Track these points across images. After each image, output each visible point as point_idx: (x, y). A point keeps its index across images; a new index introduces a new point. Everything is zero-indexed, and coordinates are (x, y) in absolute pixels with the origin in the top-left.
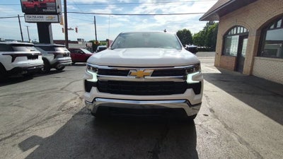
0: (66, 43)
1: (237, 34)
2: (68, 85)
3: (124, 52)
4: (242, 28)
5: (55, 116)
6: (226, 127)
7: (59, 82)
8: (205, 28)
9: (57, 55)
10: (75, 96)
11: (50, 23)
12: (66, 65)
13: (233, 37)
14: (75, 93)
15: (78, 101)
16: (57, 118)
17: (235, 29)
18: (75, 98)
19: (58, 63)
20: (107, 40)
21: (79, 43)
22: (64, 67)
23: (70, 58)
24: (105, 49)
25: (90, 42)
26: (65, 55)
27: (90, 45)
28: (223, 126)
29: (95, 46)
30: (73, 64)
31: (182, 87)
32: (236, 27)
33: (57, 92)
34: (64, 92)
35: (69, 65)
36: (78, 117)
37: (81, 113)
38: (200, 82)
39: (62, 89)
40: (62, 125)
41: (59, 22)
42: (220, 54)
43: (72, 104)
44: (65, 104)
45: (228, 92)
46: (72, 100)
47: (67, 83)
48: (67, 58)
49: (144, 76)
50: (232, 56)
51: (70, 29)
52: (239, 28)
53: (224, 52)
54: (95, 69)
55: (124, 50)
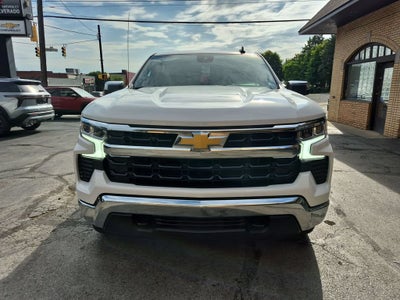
0: (42, 76)
1: (371, 59)
2: (46, 160)
3: (161, 95)
4: (382, 48)
5: (15, 230)
6: (376, 249)
7: (27, 154)
8: (306, 49)
9: (23, 100)
10: (59, 183)
11: (9, 36)
12: (43, 120)
13: (363, 65)
14: (60, 177)
15: (65, 195)
16: (19, 234)
17: (368, 50)
18: (60, 189)
19: (25, 115)
20: (124, 72)
21: (70, 77)
22: (38, 123)
23: (51, 106)
24: (120, 87)
25: (91, 74)
26: (40, 100)
27: (91, 80)
28: (370, 248)
29: (100, 83)
30: (57, 118)
31: (291, 169)
32: (371, 45)
33: (22, 176)
34: (38, 175)
35: (49, 120)
36: (66, 231)
37: (71, 222)
38: (327, 158)
39: (33, 169)
40: (31, 250)
41: (26, 35)
42: (339, 97)
43: (54, 201)
44: (37, 202)
45: (364, 173)
46: (52, 193)
47: (43, 158)
48: (44, 106)
49: (209, 147)
50: (362, 101)
51: (51, 49)
52: (375, 48)
53: (347, 94)
54: (99, 132)
55: (162, 89)
